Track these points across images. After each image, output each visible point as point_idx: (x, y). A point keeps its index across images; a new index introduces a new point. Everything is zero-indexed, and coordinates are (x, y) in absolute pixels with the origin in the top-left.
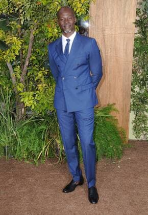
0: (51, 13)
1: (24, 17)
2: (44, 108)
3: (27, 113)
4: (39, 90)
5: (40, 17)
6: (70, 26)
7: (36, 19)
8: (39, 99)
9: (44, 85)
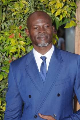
0: (14, 16)
6: (47, 37)
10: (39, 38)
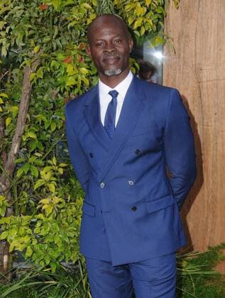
0: (72, 28)
1: (9, 40)
2: (56, 256)
3: (15, 265)
4: (44, 212)
5: (47, 39)
6: (119, 59)
7: (36, 44)
8: (43, 233)
9: (57, 200)
10: (105, 60)
